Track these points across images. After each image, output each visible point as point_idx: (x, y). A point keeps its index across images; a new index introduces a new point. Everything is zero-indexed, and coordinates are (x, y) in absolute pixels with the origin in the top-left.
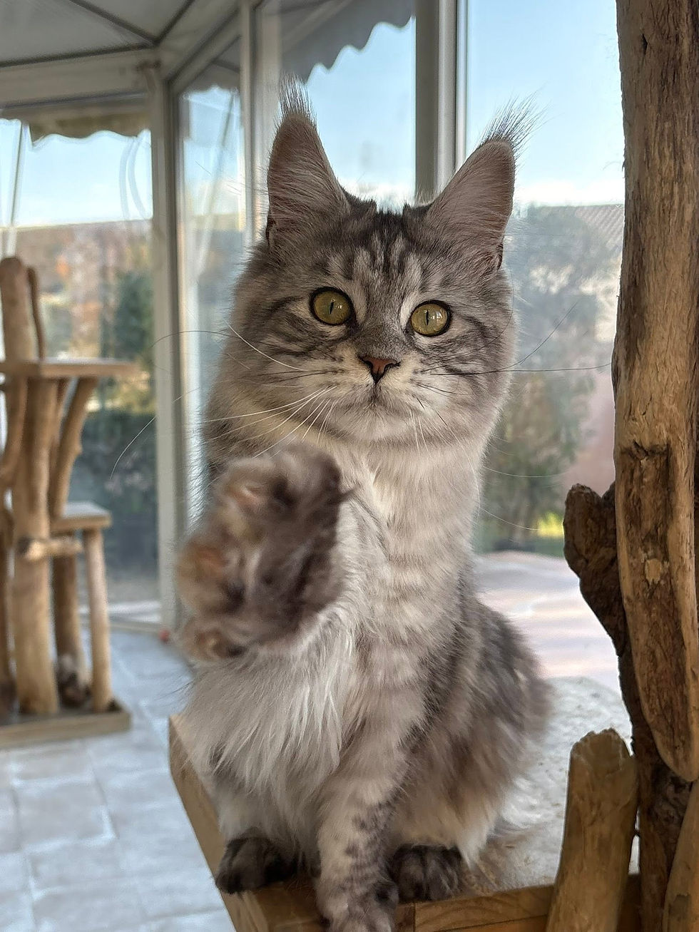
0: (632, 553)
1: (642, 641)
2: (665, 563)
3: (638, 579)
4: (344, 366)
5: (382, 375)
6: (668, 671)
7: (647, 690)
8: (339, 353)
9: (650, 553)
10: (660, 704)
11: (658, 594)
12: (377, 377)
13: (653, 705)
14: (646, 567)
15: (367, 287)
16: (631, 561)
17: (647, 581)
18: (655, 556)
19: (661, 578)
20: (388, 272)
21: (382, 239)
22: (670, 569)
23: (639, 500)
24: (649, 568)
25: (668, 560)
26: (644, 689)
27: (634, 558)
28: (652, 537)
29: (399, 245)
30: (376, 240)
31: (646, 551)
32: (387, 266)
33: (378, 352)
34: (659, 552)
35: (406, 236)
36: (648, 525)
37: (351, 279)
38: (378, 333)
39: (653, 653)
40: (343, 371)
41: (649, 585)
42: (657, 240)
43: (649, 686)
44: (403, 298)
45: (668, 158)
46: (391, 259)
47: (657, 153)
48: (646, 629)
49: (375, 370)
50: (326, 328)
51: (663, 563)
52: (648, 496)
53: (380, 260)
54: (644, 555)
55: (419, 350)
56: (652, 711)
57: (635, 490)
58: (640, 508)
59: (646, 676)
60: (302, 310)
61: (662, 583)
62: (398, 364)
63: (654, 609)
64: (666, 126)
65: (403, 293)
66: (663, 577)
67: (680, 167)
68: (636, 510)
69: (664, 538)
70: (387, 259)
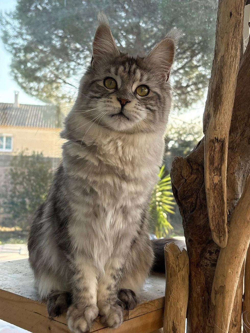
0: (210, 174)
1: (211, 203)
2: (220, 176)
3: (212, 182)
4: (112, 100)
5: (124, 105)
6: (218, 212)
7: (212, 218)
8: (111, 97)
9: (215, 174)
10: (216, 223)
11: (217, 187)
12: (123, 106)
13: (214, 224)
14: (214, 178)
15: (122, 77)
16: (210, 176)
17: (214, 183)
18: (217, 175)
19: (218, 182)
20: (129, 74)
21: (129, 64)
22: (221, 179)
23: (214, 157)
24: (215, 179)
25: (221, 176)
26: (211, 219)
27: (211, 175)
28: (217, 168)
29: (134, 66)
30: (127, 64)
31: (214, 173)
32: (129, 72)
33: (123, 97)
34: (218, 173)
35: (136, 64)
36: (216, 164)
37: (117, 75)
38: (125, 92)
39: (214, 206)
40: (111, 102)
41: (214, 184)
42: (228, 74)
43: (212, 217)
44: (134, 82)
45: (233, 50)
46: (131, 70)
47: (231, 48)
48: (213, 199)
49: (122, 103)
50: (109, 90)
51: (219, 177)
52: (217, 155)
53: (127, 70)
54: (213, 174)
55: (138, 99)
56: (213, 225)
57: (212, 153)
58: (214, 159)
59: (212, 214)
60: (101, 84)
61: (219, 183)
62: (130, 102)
63: (216, 192)
64: (234, 40)
65: (134, 80)
66: (219, 181)
67: (236, 53)
68: (212, 160)
69: (221, 168)
70: (129, 70)
